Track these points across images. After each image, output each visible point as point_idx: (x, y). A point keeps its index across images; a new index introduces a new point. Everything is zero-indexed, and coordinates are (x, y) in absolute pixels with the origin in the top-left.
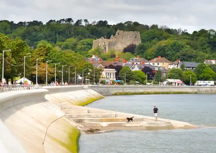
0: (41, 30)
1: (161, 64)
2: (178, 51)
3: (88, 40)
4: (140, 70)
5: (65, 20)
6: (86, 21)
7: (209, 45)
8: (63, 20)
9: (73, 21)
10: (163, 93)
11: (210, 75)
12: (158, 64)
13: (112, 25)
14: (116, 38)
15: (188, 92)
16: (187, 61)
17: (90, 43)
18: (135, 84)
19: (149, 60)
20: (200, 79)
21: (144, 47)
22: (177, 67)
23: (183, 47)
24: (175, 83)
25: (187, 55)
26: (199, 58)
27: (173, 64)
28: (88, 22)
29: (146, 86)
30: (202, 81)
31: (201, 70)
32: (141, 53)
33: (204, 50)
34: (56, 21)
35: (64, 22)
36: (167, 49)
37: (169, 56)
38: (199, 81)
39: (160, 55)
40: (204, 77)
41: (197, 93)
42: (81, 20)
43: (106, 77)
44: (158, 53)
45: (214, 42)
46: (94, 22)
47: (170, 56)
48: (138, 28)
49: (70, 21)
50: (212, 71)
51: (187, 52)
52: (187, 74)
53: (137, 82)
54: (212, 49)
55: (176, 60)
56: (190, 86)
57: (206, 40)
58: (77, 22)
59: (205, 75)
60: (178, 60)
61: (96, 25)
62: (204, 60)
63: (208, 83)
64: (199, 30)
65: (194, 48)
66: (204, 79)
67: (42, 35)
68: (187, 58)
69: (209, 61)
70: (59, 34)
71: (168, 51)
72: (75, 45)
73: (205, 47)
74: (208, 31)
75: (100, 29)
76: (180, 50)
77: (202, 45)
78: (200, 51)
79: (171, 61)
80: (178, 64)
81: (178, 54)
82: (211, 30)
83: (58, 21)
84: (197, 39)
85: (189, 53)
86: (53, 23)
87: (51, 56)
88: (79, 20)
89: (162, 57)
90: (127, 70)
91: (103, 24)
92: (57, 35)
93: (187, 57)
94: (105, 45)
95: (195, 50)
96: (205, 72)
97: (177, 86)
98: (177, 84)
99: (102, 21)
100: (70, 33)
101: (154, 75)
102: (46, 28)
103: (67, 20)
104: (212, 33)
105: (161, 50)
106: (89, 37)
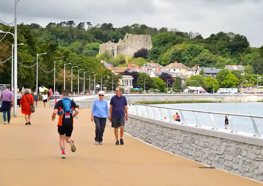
0: (41, 34)
1: (177, 71)
2: (196, 56)
3: (94, 45)
4: (158, 77)
5: (66, 23)
6: (89, 23)
7: (228, 49)
8: (64, 23)
9: (74, 24)
10: (186, 102)
11: (233, 82)
12: (175, 70)
13: (118, 28)
14: (125, 42)
15: (212, 101)
16: (206, 66)
17: (96, 48)
18: (155, 92)
19: (164, 65)
20: (222, 86)
21: (158, 52)
22: (196, 73)
23: (201, 51)
24: (197, 91)
25: (205, 60)
26: (218, 63)
27: (191, 70)
28: (91, 25)
29: (167, 94)
30: (225, 89)
31: (223, 76)
32: (155, 58)
33: (223, 54)
34: (56, 24)
35: (65, 25)
36: (183, 53)
37: (186, 61)
38: (222, 89)
39: (176, 60)
40: (226, 84)
41: (221, 102)
42: (83, 23)
43: (123, 84)
44: (174, 58)
45: (233, 46)
46: (98, 25)
47: (188, 62)
48: (146, 31)
49: (71, 24)
50: (235, 77)
51: (205, 56)
52: (209, 81)
53: (158, 90)
54: (232, 54)
55: (193, 66)
56: (214, 94)
57: (224, 44)
58: (79, 25)
59: (228, 82)
60: (196, 66)
61: (100, 28)
62: (224, 66)
63: (231, 91)
64: (217, 33)
65: (213, 53)
66: (227, 86)
67: (42, 38)
68: (206, 64)
69: (230, 66)
70: (61, 38)
71: (185, 56)
72: (81, 49)
73: (224, 52)
74: (226, 34)
75: (105, 32)
76: (198, 55)
77: (221, 50)
78: (219, 55)
79: (188, 66)
80: (197, 70)
81: (196, 59)
82: (230, 33)
83: (58, 24)
84: (215, 43)
85: (208, 58)
86: (52, 26)
87: (70, 61)
88: (81, 23)
89: (178, 62)
90: (146, 77)
91: (108, 27)
92: (59, 39)
93: (206, 62)
94: (113, 50)
95: (214, 54)
96: (227, 78)
97: (199, 94)
98: (198, 92)
99: (106, 24)
100: (73, 37)
101: (173, 82)
102: (46, 31)
103: (68, 23)
104: (231, 36)
105: (177, 54)
106: (94, 41)
